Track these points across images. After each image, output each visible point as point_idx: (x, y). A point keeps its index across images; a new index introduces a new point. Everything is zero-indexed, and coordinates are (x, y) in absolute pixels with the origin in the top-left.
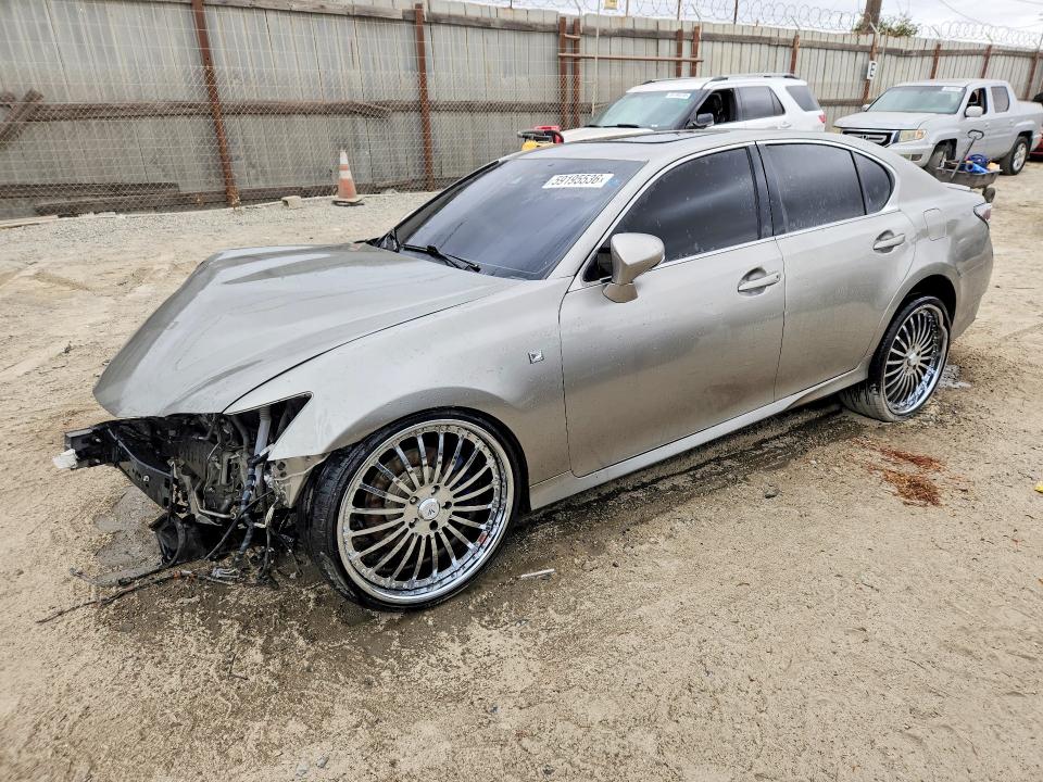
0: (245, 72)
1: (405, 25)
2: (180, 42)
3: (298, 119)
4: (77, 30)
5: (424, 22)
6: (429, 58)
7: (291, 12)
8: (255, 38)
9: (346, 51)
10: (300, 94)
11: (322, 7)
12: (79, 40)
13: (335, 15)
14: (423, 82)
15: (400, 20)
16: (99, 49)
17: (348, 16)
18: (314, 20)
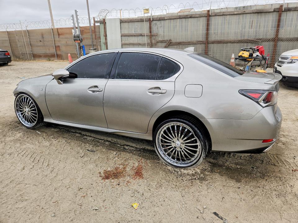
0: (217, 32)
1: (275, 13)
2: (203, 26)
3: (229, 44)
4: (182, 25)
5: (283, 11)
6: (281, 23)
7: (234, 14)
8: (222, 23)
9: (250, 23)
10: (232, 37)
11: (245, 11)
12: (182, 28)
13: (248, 13)
14: (278, 31)
15: (272, 12)
16: (185, 29)
17: (253, 13)
18: (241, 16)
